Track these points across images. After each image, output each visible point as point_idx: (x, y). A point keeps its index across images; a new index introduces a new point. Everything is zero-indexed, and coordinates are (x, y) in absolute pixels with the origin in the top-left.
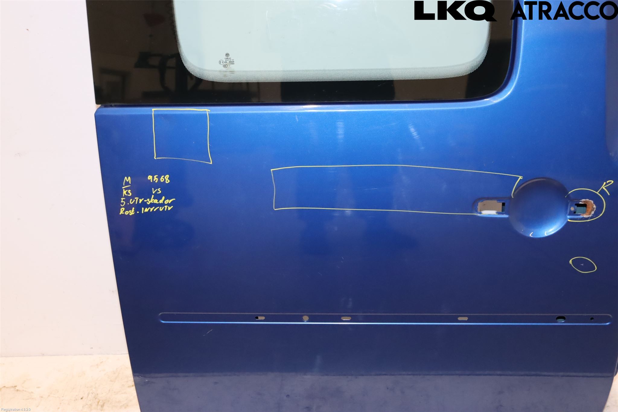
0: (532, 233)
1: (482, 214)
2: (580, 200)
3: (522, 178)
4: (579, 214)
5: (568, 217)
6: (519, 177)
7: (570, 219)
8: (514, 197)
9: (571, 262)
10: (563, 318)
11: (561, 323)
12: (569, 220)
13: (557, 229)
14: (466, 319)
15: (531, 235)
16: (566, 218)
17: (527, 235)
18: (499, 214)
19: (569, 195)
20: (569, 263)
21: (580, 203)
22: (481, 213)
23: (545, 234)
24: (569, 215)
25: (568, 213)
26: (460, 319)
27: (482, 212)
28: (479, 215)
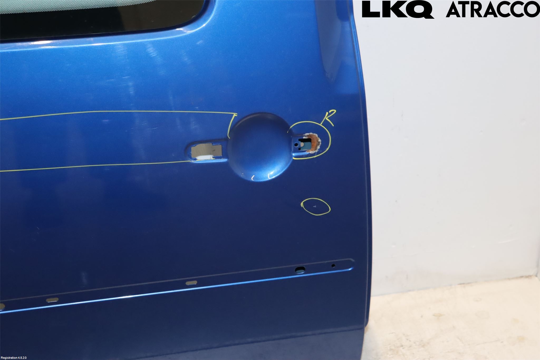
0: (254, 176)
1: (197, 160)
2: (304, 135)
3: (236, 114)
4: (304, 150)
5: (294, 154)
6: (233, 115)
7: (296, 157)
8: (230, 137)
9: (302, 204)
10: (302, 268)
11: (301, 274)
12: (294, 158)
13: (282, 170)
14: (195, 282)
15: (253, 179)
16: (291, 156)
17: (248, 179)
18: (216, 159)
19: (291, 131)
20: (301, 207)
21: (304, 138)
22: (195, 159)
23: (268, 178)
24: (294, 152)
25: (293, 151)
26: (188, 283)
27: (197, 158)
28: (193, 161)
